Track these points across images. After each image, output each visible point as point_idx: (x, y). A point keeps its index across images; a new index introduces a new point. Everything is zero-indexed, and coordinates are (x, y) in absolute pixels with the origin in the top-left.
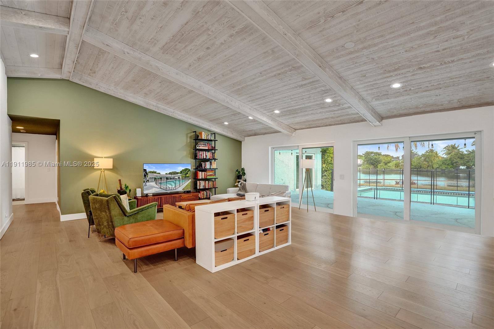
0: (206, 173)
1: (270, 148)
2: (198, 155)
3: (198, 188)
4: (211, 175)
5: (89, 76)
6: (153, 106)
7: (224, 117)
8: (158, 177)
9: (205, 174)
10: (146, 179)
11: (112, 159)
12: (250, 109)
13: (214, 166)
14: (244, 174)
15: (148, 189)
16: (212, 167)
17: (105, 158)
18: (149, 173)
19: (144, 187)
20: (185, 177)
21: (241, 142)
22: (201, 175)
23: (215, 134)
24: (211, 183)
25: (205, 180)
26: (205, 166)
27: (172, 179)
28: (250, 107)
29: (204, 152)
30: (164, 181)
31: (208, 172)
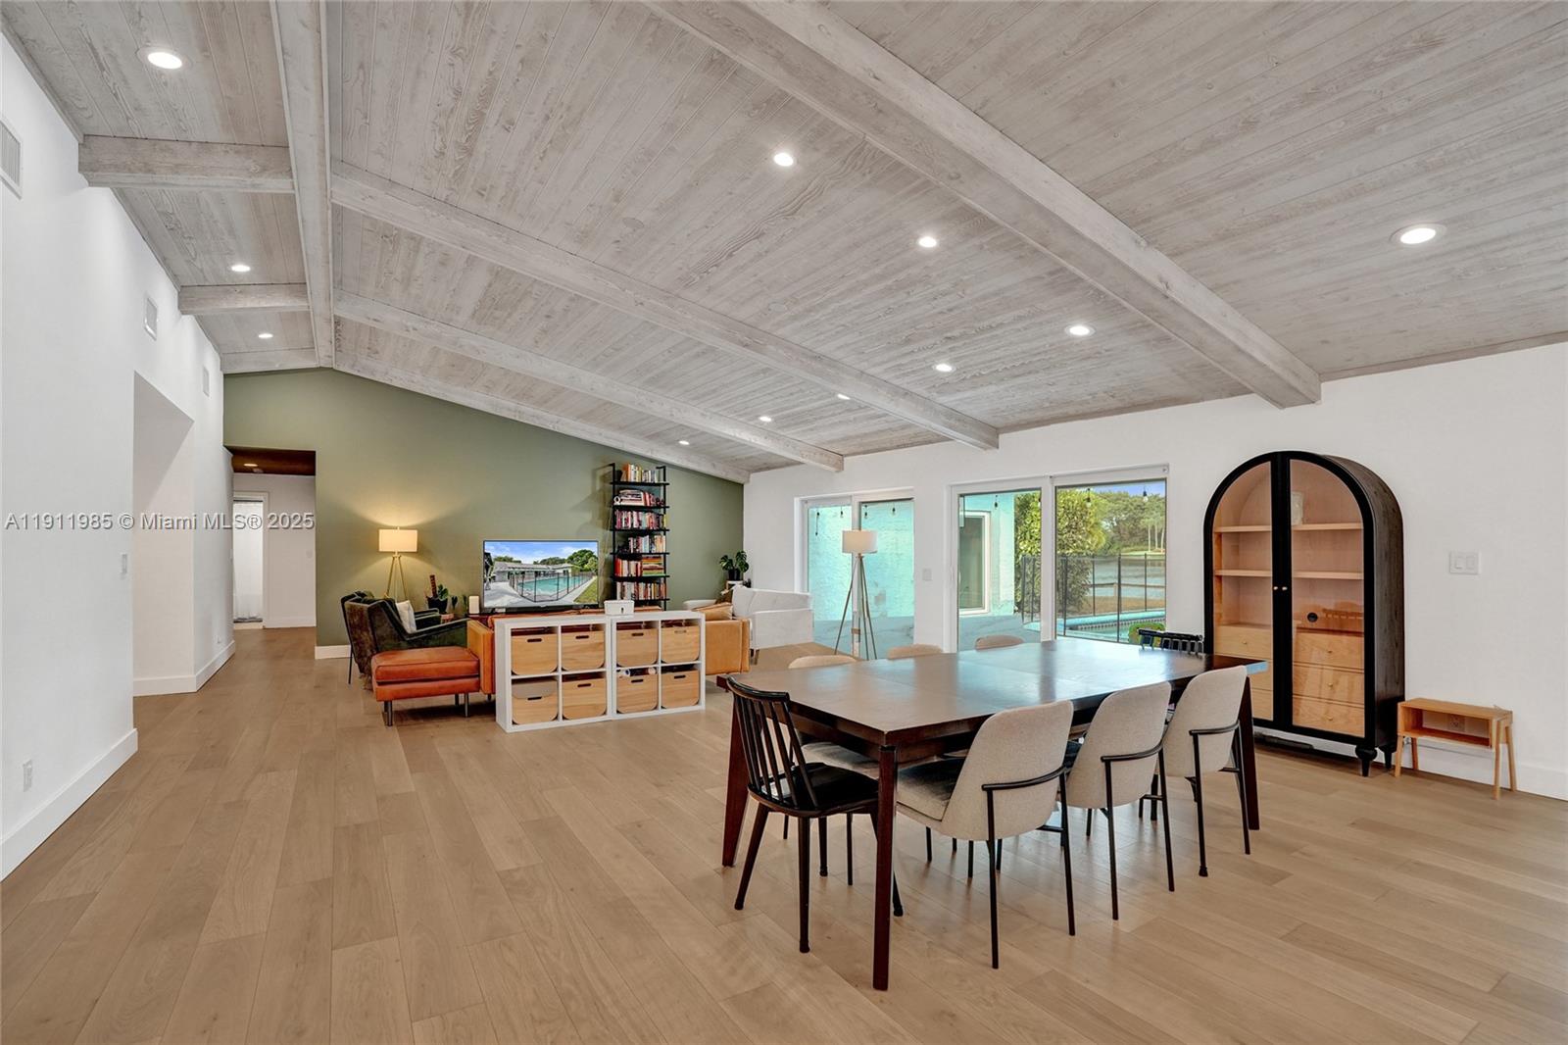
0: (639, 563)
1: (797, 501)
2: (618, 520)
4: (653, 569)
5: (368, 359)
6: (509, 410)
8: (516, 570)
9: (637, 565)
10: (489, 574)
11: (416, 532)
13: (660, 546)
14: (745, 566)
15: (493, 597)
16: (654, 550)
17: (401, 528)
18: (496, 562)
19: (486, 593)
20: (581, 571)
21: (742, 485)
22: (626, 568)
23: (664, 468)
24: (652, 587)
25: (637, 579)
26: (637, 548)
27: (548, 574)
28: (702, 412)
29: (635, 513)
30: (530, 579)
31: (644, 561)
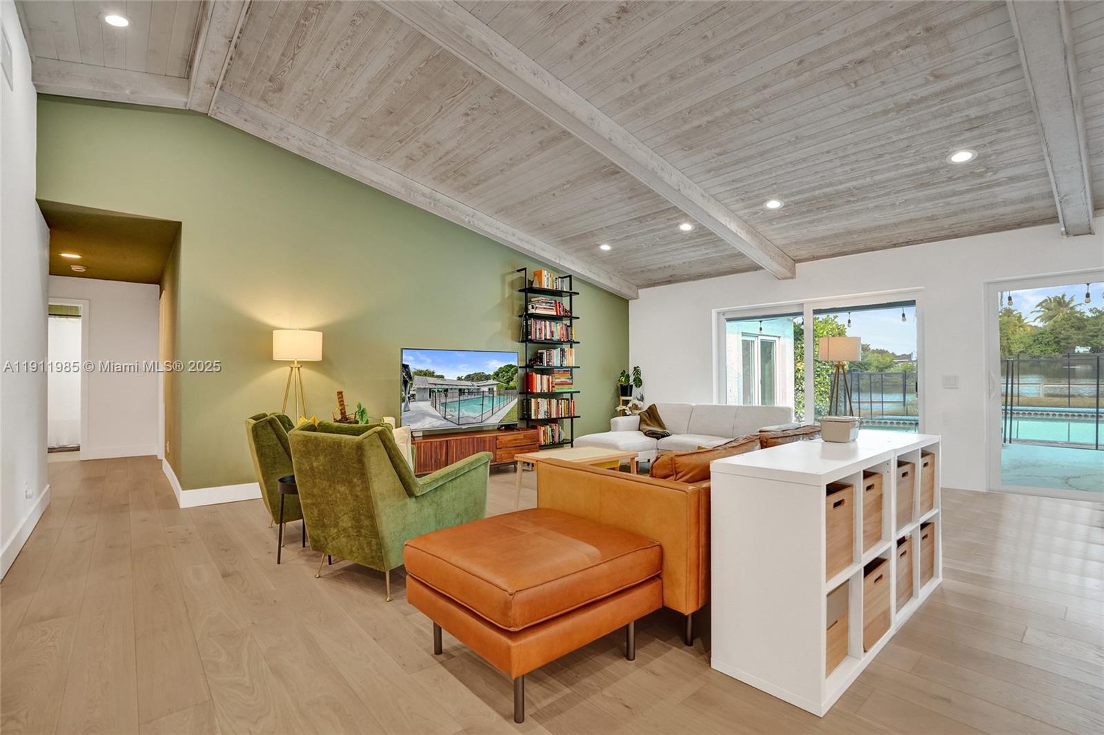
0: (550, 377)
1: (714, 312)
2: (533, 330)
3: (533, 417)
4: (563, 384)
5: (262, 104)
7: (606, 227)
8: (439, 386)
9: (549, 380)
10: (407, 392)
11: (321, 334)
12: (703, 196)
13: (570, 361)
14: (639, 382)
15: (414, 418)
16: (565, 364)
17: (301, 330)
18: (416, 377)
19: (404, 415)
20: (504, 387)
21: (627, 302)
22: (540, 383)
23: (570, 276)
24: (563, 404)
25: (549, 395)
26: (550, 361)
27: (472, 393)
28: (703, 192)
29: (548, 323)
30: (453, 397)
31: (556, 375)
